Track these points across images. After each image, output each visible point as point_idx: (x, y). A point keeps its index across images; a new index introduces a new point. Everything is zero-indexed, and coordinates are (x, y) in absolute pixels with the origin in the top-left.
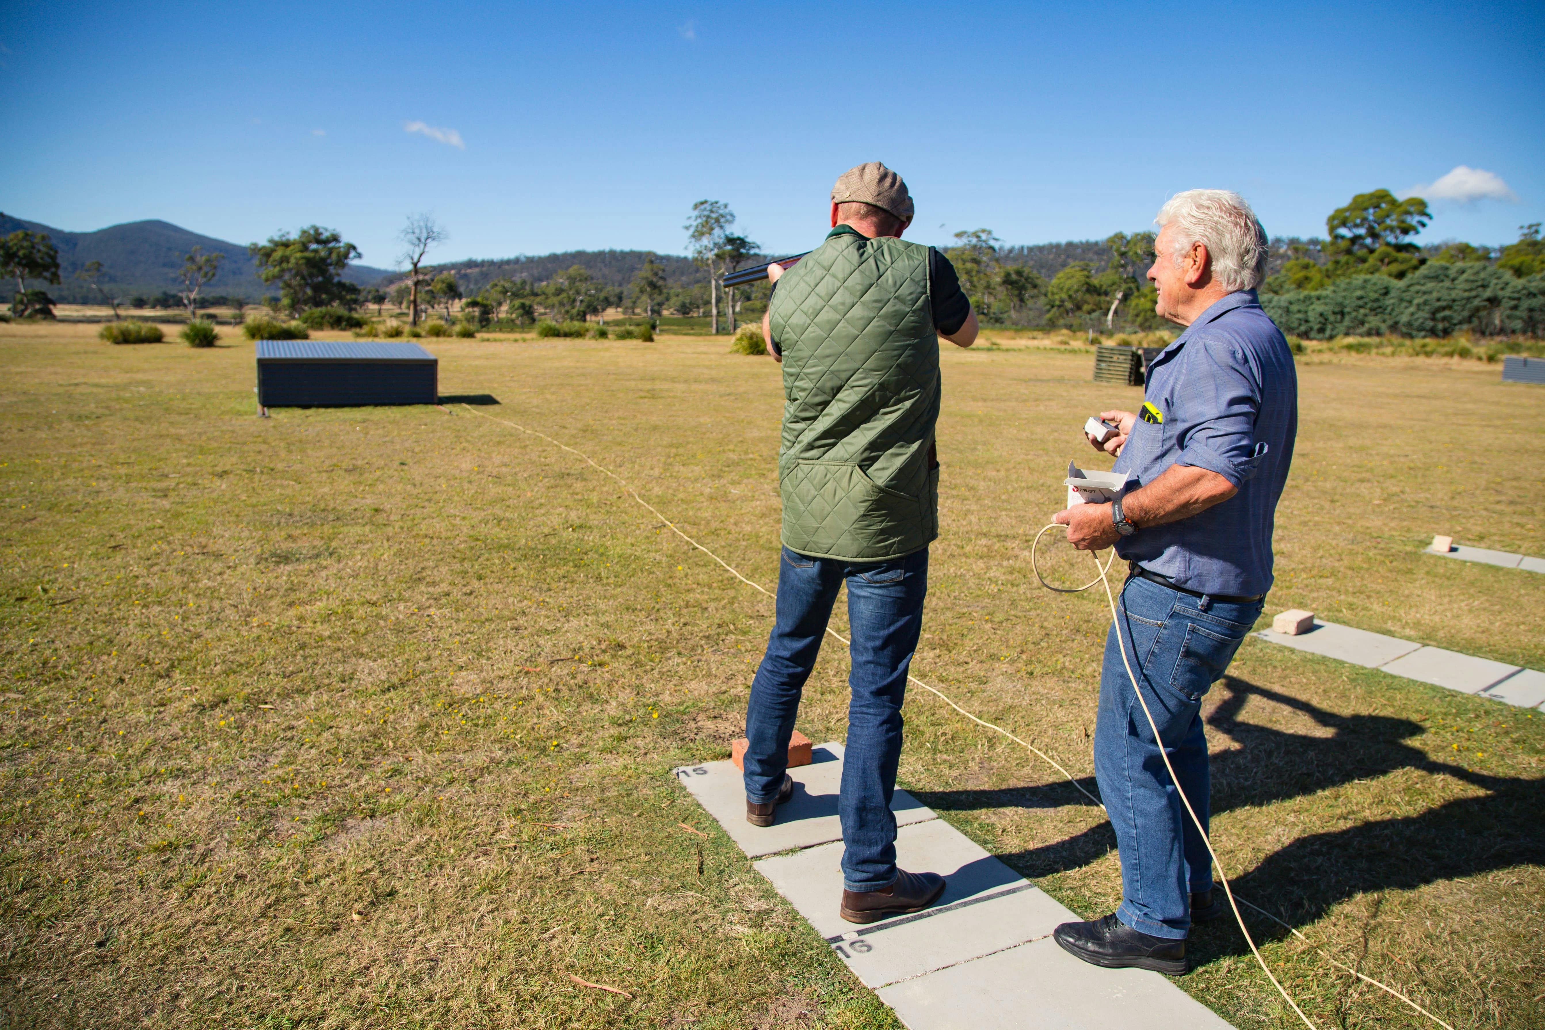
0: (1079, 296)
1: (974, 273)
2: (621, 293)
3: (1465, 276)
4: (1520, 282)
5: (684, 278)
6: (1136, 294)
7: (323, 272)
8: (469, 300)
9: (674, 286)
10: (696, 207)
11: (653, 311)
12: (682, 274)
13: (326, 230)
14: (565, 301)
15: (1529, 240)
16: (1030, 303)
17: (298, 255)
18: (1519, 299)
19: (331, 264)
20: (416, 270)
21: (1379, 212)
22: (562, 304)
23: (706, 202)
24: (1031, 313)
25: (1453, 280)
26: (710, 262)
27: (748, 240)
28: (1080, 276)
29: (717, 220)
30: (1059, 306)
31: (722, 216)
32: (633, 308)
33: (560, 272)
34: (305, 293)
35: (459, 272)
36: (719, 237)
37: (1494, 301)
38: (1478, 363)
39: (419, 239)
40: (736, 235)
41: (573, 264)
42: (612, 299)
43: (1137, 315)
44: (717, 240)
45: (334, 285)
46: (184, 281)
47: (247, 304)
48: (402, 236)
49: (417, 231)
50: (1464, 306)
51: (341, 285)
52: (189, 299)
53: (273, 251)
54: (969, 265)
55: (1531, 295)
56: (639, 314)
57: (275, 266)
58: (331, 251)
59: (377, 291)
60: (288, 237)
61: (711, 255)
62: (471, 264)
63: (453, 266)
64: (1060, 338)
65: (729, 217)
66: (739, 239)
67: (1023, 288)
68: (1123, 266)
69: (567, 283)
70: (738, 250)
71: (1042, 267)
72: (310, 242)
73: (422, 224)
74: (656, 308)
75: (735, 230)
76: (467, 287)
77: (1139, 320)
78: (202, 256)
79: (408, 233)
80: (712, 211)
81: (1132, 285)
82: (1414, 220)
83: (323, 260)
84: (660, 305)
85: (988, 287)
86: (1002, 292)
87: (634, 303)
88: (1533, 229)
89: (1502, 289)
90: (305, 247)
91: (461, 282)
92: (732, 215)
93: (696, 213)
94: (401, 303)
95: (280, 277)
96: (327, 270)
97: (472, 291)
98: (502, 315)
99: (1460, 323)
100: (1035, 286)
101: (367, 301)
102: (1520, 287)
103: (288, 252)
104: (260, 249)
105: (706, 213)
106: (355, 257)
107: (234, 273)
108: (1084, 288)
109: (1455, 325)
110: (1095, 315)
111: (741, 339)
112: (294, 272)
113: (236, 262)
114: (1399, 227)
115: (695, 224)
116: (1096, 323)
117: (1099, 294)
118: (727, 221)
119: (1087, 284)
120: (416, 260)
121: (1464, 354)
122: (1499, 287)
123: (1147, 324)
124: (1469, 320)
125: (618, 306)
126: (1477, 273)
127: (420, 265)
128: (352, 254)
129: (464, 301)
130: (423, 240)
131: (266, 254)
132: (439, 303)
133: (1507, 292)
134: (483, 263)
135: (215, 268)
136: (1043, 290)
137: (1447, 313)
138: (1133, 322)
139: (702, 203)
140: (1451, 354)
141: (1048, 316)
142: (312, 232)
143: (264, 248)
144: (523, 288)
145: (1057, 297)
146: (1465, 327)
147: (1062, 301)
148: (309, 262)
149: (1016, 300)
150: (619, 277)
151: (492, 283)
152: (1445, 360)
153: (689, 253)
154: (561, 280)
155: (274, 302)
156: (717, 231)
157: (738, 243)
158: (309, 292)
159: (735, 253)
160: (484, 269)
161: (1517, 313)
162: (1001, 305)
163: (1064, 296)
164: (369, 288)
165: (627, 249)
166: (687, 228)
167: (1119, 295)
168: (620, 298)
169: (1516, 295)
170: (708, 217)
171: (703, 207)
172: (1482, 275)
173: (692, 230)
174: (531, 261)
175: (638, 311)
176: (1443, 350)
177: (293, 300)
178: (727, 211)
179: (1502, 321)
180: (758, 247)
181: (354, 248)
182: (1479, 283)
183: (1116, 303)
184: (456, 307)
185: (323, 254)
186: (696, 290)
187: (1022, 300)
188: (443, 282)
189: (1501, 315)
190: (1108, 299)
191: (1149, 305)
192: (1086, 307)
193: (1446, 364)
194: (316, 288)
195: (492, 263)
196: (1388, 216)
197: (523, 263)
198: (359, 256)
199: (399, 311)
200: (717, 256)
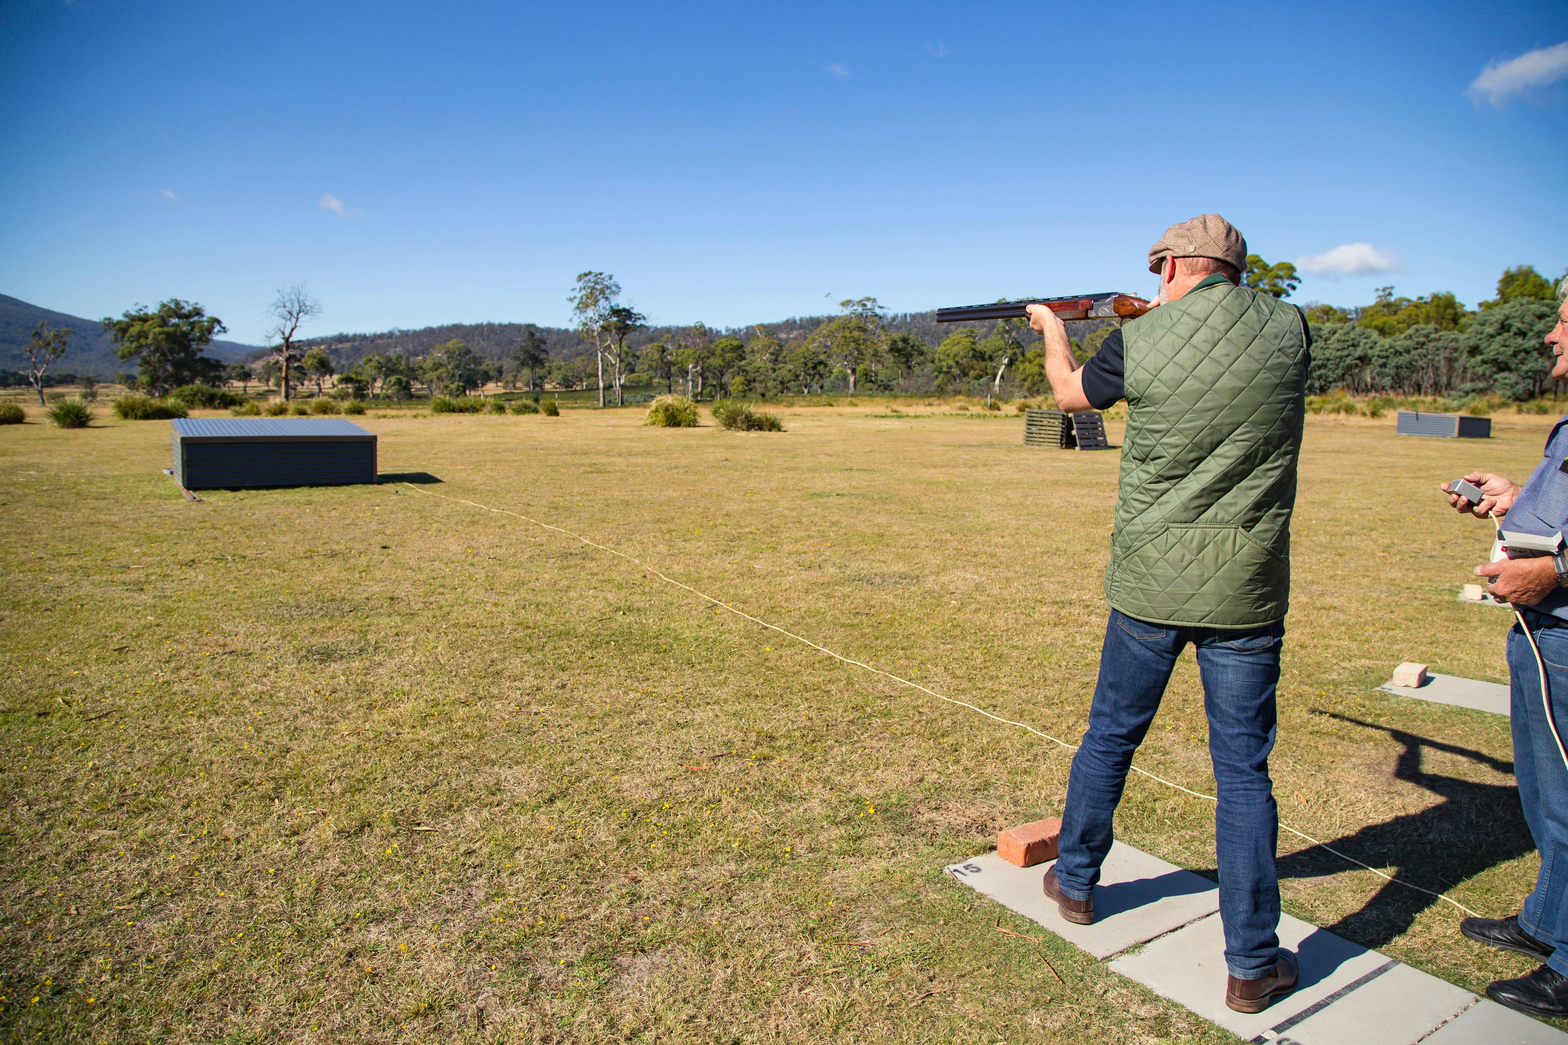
0: (964, 362)
1: (861, 342)
2: (502, 367)
3: (1336, 336)
4: (1386, 341)
5: (565, 351)
6: (1021, 358)
7: (185, 348)
8: (344, 376)
9: (555, 359)
10: (580, 278)
11: (535, 385)
12: (564, 346)
13: (187, 302)
14: (444, 375)
15: (1384, 302)
16: (917, 370)
17: (157, 330)
18: (1387, 357)
19: (193, 340)
20: (288, 344)
21: (1253, 277)
22: (439, 378)
23: (590, 273)
24: (919, 379)
25: (1326, 340)
26: (595, 334)
27: (634, 311)
28: (966, 342)
29: (602, 292)
30: (947, 373)
31: (608, 288)
32: (514, 383)
33: (438, 346)
34: (166, 370)
35: (329, 348)
36: (604, 308)
37: (1364, 360)
38: (1363, 418)
39: (291, 313)
40: (621, 307)
41: (451, 338)
42: (491, 373)
43: (1025, 380)
44: (602, 312)
45: (197, 361)
46: (29, 358)
47: (98, 382)
48: (272, 309)
49: (288, 305)
50: (1337, 365)
51: (205, 361)
52: (36, 378)
53: (130, 326)
54: (856, 334)
55: (1398, 353)
56: (520, 388)
57: (132, 342)
58: (193, 325)
59: (242, 367)
60: (145, 311)
61: (596, 327)
62: (342, 338)
63: (323, 341)
64: (959, 404)
65: (614, 288)
66: (624, 310)
67: (908, 357)
68: (1007, 332)
69: (445, 357)
70: (624, 322)
71: (925, 334)
72: (170, 316)
73: (294, 297)
74: (538, 381)
75: (621, 302)
76: (338, 363)
77: (1027, 384)
78: (49, 331)
79: (279, 307)
80: (596, 283)
81: (1018, 351)
82: (1284, 284)
83: (185, 335)
84: (542, 378)
85: (875, 355)
86: (889, 359)
87: (515, 377)
88: (1387, 292)
89: (1371, 348)
90: (164, 322)
91: (331, 358)
92: (617, 286)
93: (581, 284)
94: (268, 380)
95: (137, 352)
96: (190, 346)
97: (343, 366)
98: (377, 391)
99: (1335, 381)
100: (922, 353)
101: (231, 378)
102: (1387, 346)
103: (146, 327)
104: (115, 325)
105: (590, 284)
106: (219, 331)
107: (83, 350)
108: (970, 355)
109: (1330, 383)
110: (984, 380)
111: (656, 411)
112: (152, 348)
113: (85, 338)
114: (1272, 291)
115: (579, 295)
116: (985, 389)
117: (984, 360)
118: (613, 293)
119: (973, 349)
120: (287, 335)
121: (1349, 410)
122: (1368, 346)
123: (1035, 388)
124: (1342, 378)
125: (498, 380)
126: (1348, 333)
127: (291, 340)
128: (217, 328)
129: (336, 377)
130: (295, 314)
131: (121, 329)
132: (311, 380)
133: (1376, 351)
134: (355, 338)
135: (65, 344)
136: (929, 357)
137: (1323, 371)
138: (1022, 386)
139: (586, 275)
140: (1338, 411)
141: (937, 382)
142: (173, 306)
143: (119, 322)
144: (399, 363)
145: (944, 363)
146: (1340, 384)
147: (950, 367)
148: (171, 338)
149: (903, 366)
150: (497, 351)
151: (365, 359)
152: (1333, 416)
153: (573, 326)
154: (439, 354)
155: (130, 381)
156: (602, 303)
157: (624, 314)
158: (170, 368)
159: (619, 325)
160: (356, 344)
161: (1387, 371)
162: (889, 372)
163: (951, 362)
164: (232, 364)
165: (505, 322)
166: (571, 300)
167: (1006, 361)
168: (500, 371)
169: (1384, 354)
170: (593, 288)
171: (587, 279)
172: (1352, 335)
173: (577, 301)
174: (405, 335)
175: (519, 385)
176: (1330, 407)
177: (152, 377)
178: (612, 282)
179: (1373, 378)
180: (644, 318)
181: (219, 322)
182: (1350, 343)
183: (1003, 367)
184: (329, 383)
185: (185, 328)
186: (578, 362)
187: (909, 367)
188: (314, 357)
189: (1372, 373)
190: (994, 364)
191: (1036, 369)
192: (972, 373)
193: (1335, 420)
194: (178, 365)
195: (364, 337)
196: (1260, 280)
197: (397, 337)
198: (225, 330)
199: (266, 388)
200: (603, 327)
